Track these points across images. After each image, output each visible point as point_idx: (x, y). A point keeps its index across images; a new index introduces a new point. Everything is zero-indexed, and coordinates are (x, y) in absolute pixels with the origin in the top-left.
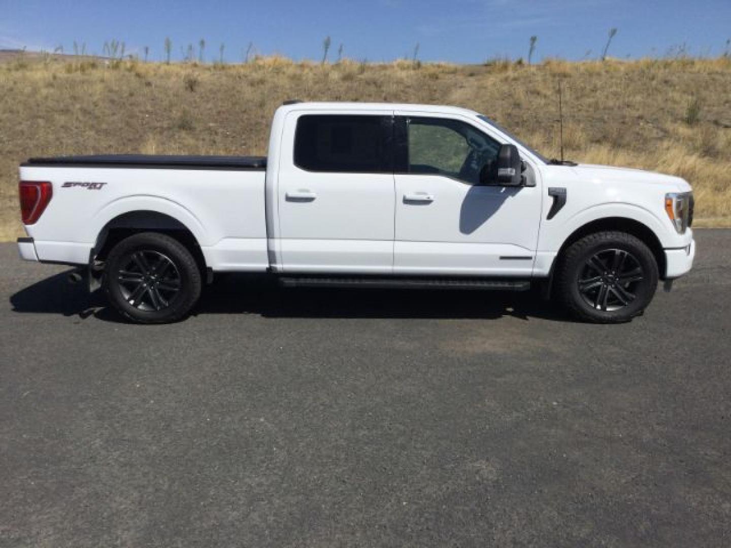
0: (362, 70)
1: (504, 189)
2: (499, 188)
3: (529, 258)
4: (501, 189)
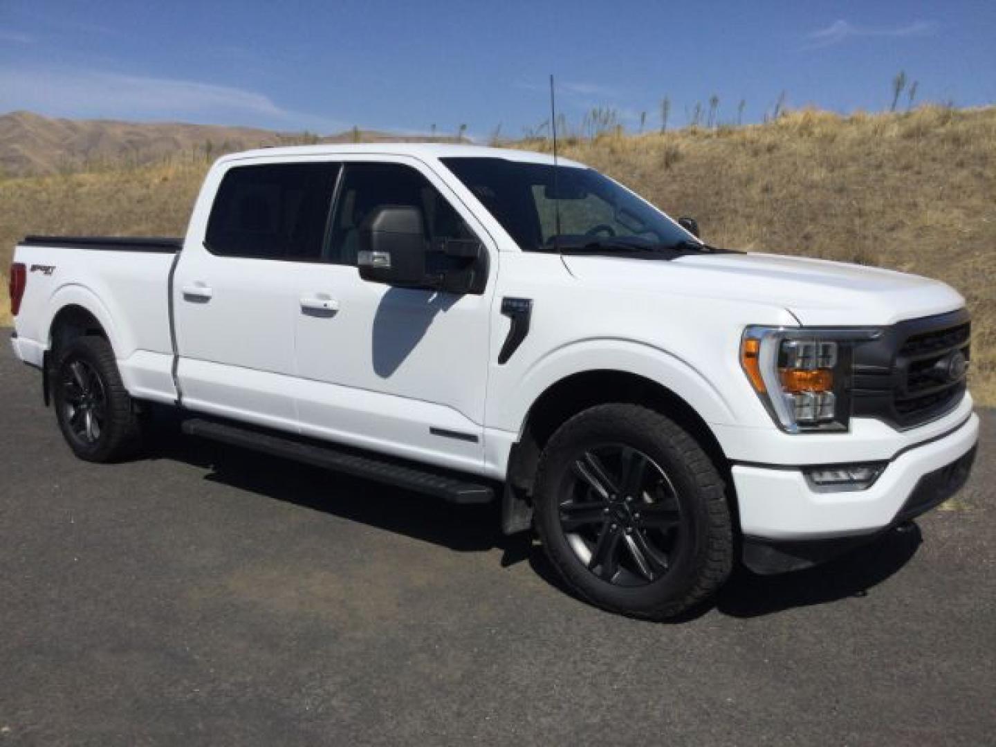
0: (944, 119)
1: (435, 295)
2: (425, 292)
3: (472, 438)
4: (431, 295)
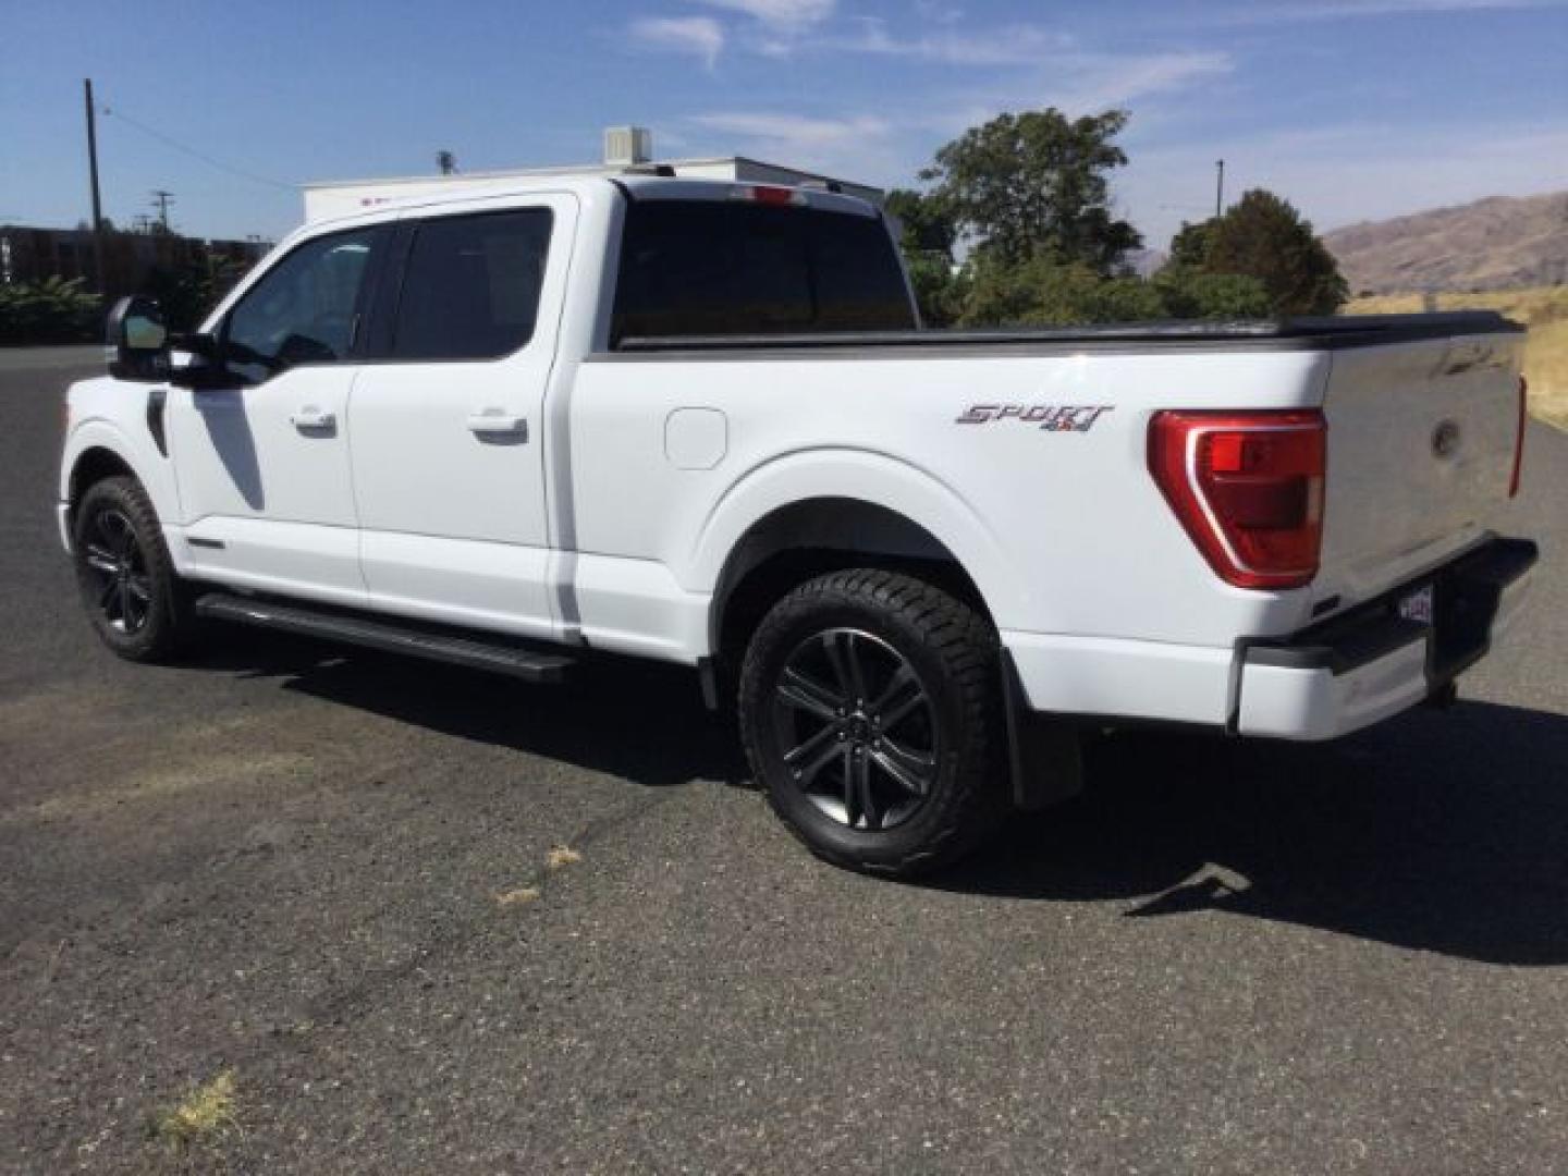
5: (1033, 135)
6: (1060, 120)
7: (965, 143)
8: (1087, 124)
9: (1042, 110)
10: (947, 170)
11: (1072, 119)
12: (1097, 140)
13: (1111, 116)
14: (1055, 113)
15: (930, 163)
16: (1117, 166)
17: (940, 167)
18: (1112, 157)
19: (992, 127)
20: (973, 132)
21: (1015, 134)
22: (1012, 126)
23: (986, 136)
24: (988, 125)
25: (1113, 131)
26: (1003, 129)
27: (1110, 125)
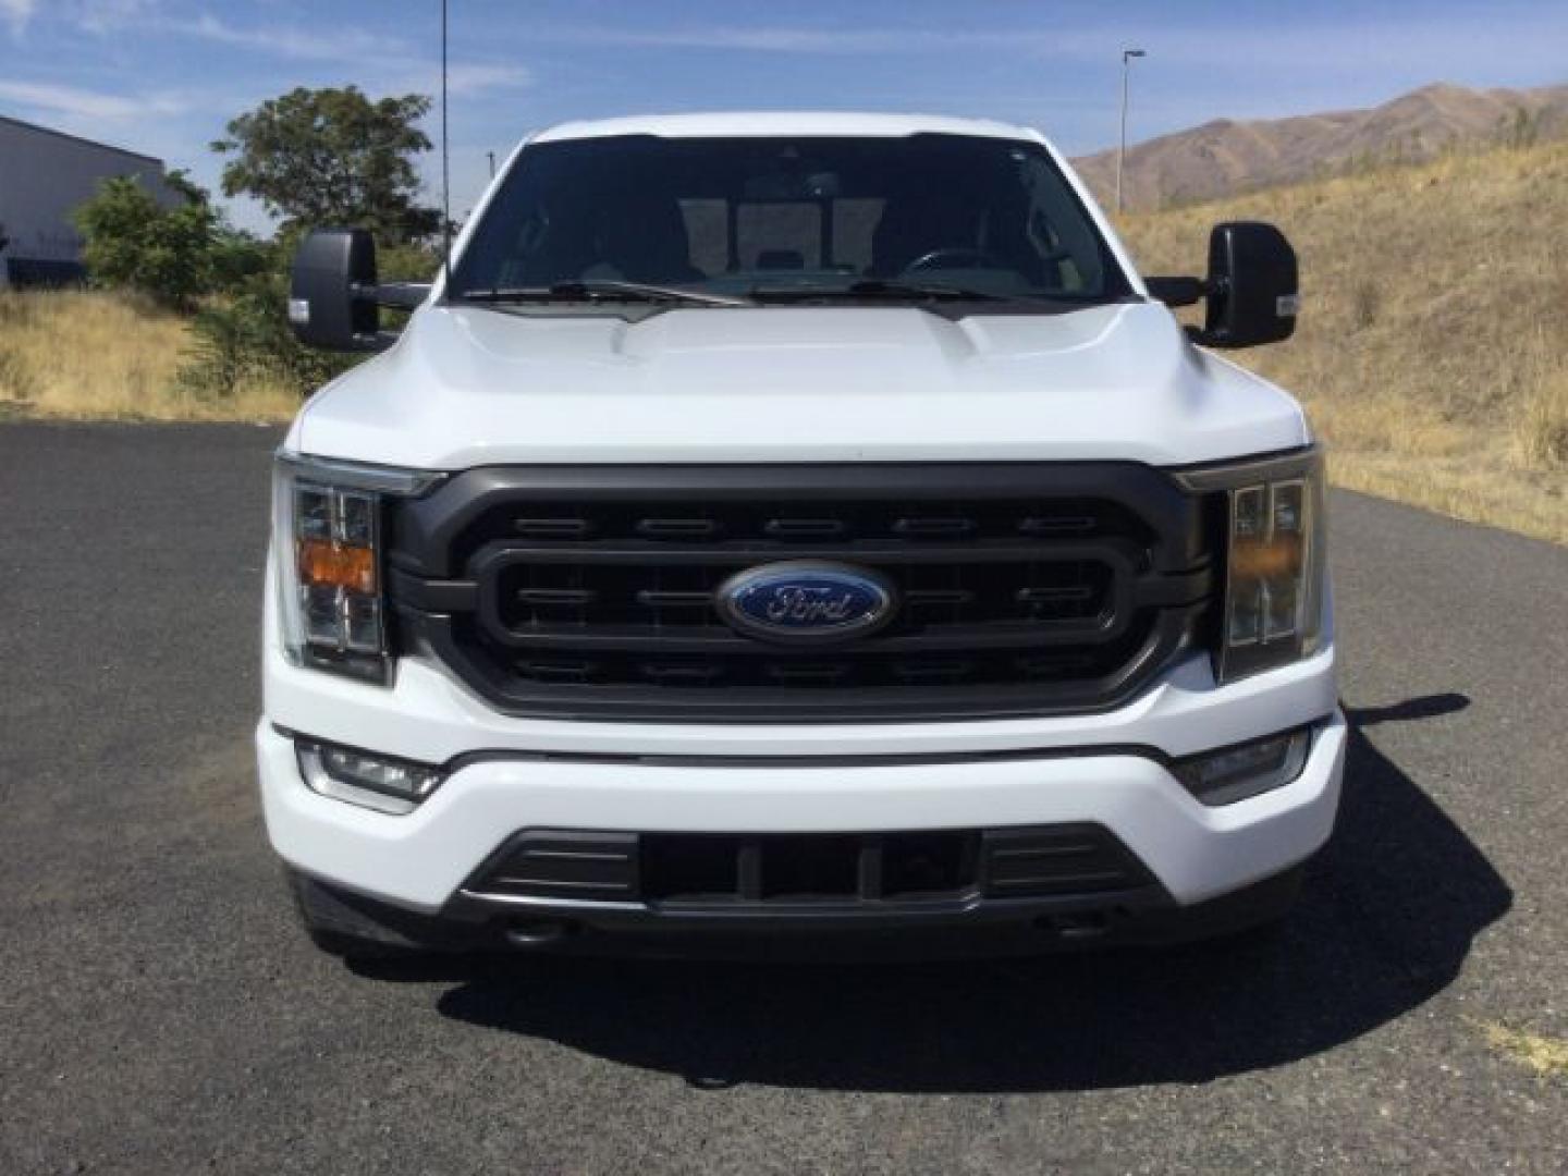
5: (334, 113)
6: (362, 101)
7: (262, 116)
8: (390, 106)
9: (340, 87)
10: (242, 143)
11: (374, 99)
12: (401, 123)
13: (412, 99)
14: (358, 91)
15: (222, 135)
16: (422, 150)
17: (234, 139)
18: (416, 141)
19: (287, 102)
20: (269, 105)
21: (314, 111)
22: (310, 101)
23: (282, 109)
24: (283, 99)
25: (416, 115)
26: (298, 104)
27: (413, 108)
